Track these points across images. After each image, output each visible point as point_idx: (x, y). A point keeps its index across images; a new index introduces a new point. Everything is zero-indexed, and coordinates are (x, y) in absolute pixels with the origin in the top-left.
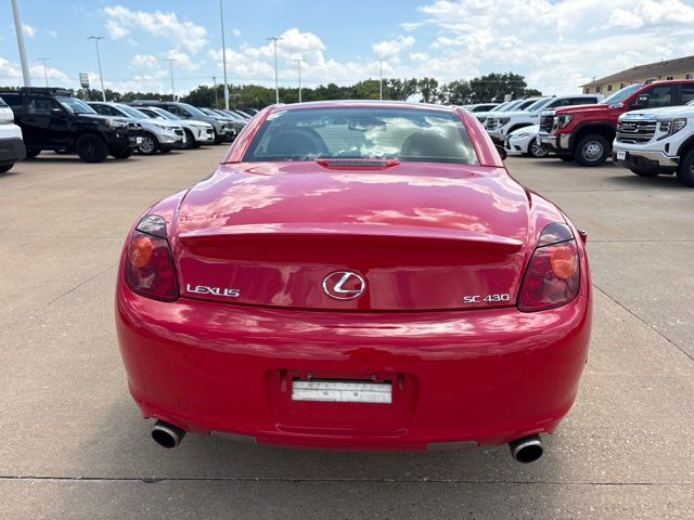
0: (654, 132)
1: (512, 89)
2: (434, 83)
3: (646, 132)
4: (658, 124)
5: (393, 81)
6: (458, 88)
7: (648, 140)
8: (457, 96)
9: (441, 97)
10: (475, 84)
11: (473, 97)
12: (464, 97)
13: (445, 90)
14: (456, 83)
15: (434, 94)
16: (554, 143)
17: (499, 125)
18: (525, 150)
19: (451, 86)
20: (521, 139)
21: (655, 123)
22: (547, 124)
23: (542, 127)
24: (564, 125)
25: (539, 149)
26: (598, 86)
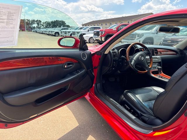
0: (136, 37)
1: (62, 24)
2: (40, 21)
3: (133, 37)
4: (137, 35)
5: (27, 20)
6: (47, 23)
7: (134, 39)
8: (48, 25)
9: (43, 25)
10: (52, 22)
11: (52, 26)
12: (49, 26)
13: (44, 23)
14: (46, 22)
15: (41, 25)
16: (100, 39)
17: (68, 33)
18: (88, 41)
19: (45, 22)
20: (86, 38)
21: (136, 35)
22: (97, 34)
23: (95, 34)
24: (102, 34)
25: (92, 41)
26: (86, 25)
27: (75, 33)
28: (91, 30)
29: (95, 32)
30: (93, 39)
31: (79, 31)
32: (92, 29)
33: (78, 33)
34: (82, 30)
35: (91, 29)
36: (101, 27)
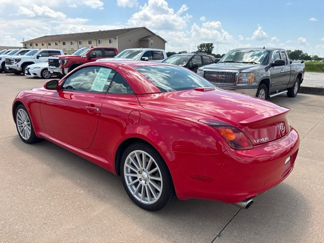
16: (61, 72)
18: (39, 75)
20: (35, 70)
22: (54, 63)
23: (51, 64)
24: (65, 64)
25: (46, 75)
26: (31, 43)
27: (12, 62)
28: (42, 56)
29: (52, 60)
30: (49, 72)
31: (20, 56)
32: (44, 54)
33: (18, 60)
34: (25, 56)
35: (42, 54)
36: (61, 51)
